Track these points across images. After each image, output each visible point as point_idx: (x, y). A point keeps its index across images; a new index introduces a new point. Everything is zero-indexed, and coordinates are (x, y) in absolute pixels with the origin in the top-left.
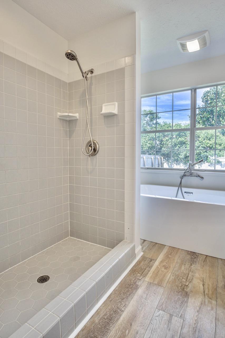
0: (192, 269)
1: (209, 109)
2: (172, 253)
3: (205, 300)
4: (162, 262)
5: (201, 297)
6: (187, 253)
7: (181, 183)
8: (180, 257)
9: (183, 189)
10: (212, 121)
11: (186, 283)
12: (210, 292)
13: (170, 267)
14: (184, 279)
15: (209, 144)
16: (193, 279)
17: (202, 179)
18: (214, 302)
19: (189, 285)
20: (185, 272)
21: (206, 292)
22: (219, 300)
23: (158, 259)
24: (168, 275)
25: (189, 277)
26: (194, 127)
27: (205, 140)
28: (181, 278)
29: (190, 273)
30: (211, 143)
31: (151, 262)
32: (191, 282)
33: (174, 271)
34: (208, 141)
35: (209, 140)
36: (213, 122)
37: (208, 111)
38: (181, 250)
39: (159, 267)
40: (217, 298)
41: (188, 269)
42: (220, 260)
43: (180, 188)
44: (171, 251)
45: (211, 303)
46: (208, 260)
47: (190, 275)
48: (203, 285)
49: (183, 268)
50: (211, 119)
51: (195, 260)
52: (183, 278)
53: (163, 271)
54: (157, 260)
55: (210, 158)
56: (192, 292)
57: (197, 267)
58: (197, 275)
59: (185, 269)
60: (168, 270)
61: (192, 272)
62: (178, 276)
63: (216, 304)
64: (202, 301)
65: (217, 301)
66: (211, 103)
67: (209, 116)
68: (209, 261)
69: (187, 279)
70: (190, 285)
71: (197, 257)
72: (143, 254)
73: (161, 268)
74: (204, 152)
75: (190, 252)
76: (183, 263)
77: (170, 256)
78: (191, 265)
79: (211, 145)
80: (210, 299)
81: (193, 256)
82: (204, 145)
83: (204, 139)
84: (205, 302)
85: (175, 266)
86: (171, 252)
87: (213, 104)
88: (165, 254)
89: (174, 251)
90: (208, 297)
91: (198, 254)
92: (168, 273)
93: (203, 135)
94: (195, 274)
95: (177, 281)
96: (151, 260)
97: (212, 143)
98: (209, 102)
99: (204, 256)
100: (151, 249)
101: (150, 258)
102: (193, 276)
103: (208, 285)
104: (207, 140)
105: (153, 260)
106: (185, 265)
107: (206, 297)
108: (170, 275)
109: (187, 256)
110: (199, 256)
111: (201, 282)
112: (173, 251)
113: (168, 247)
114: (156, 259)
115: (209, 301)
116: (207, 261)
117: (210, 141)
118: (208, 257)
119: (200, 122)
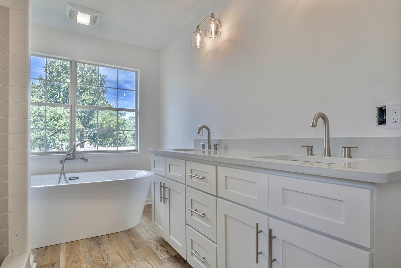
0: (103, 250)
1: (56, 83)
2: (74, 247)
3: (127, 264)
4: (67, 260)
5: (124, 264)
6: (89, 240)
7: (63, 169)
8: (84, 247)
9: (67, 175)
10: (59, 98)
11: (105, 262)
12: (128, 257)
13: (80, 259)
14: (101, 260)
15: (57, 126)
16: (108, 256)
17: (87, 161)
18: (134, 262)
19: (108, 263)
20: (98, 255)
21: (125, 259)
22: (136, 258)
23: (61, 259)
24: (83, 266)
25: (104, 257)
26: (75, 104)
27: (52, 121)
28: (98, 261)
29: (103, 254)
30: (59, 124)
31: (55, 266)
32: (108, 259)
33: (87, 260)
34: (55, 123)
35: (57, 120)
36: (60, 100)
37: (54, 86)
38: (81, 241)
39: (69, 265)
40: (135, 258)
41: (99, 251)
42: (121, 233)
43: (62, 175)
44: (70, 246)
45: (133, 263)
46: (111, 237)
47: (104, 255)
48: (120, 256)
49: (94, 253)
50: (58, 96)
51: (100, 242)
52: (99, 261)
53: (75, 266)
54: (60, 261)
55: (58, 143)
56: (114, 265)
57: (105, 246)
58: (110, 252)
59: (96, 253)
60: (80, 262)
61: (104, 251)
62: (94, 262)
63: (136, 262)
64: (126, 266)
65: (136, 260)
66: (57, 76)
67: (55, 91)
68: (113, 237)
69: (104, 259)
70: (110, 262)
71: (100, 239)
72: (37, 265)
73: (71, 265)
74: (51, 136)
75: (91, 239)
76: (90, 250)
77: (73, 251)
78: (100, 248)
79: (59, 127)
80: (130, 261)
81: (97, 240)
82: (50, 127)
83: (50, 119)
84: (128, 265)
85: (85, 256)
86: (72, 247)
87: (60, 78)
88: (66, 251)
89: (74, 245)
90: (128, 261)
91: (100, 237)
92: (82, 264)
93: (49, 114)
94: (108, 252)
95: (96, 265)
96: (53, 265)
97: (61, 124)
98: (54, 74)
99: (106, 236)
100: (44, 255)
101: (50, 264)
102: (107, 254)
103: (123, 253)
104: (54, 120)
105: (56, 263)
106: (94, 250)
107: (127, 262)
108: (85, 265)
109: (91, 242)
110: (102, 237)
111: (117, 255)
112: (72, 245)
113: (65, 244)
114: (58, 261)
115: (130, 263)
116: (111, 239)
117: (58, 122)
118: (109, 235)
119: (42, 96)
